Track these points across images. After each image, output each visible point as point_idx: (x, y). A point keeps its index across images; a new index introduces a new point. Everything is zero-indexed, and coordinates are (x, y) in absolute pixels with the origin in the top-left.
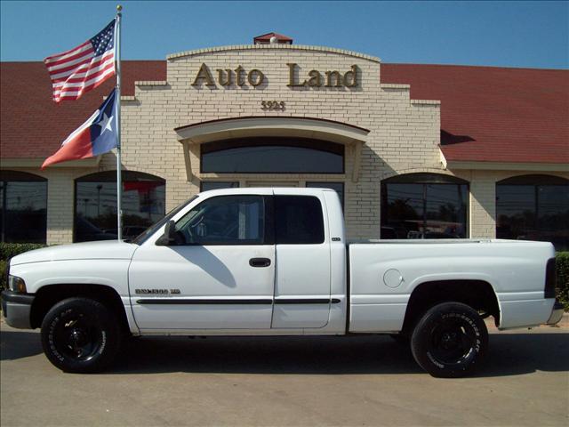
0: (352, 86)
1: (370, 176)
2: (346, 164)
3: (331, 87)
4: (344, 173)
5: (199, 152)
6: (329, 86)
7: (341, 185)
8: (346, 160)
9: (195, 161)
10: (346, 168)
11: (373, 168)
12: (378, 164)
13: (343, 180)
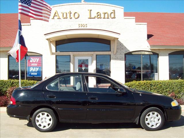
0: (113, 18)
1: (121, 52)
2: (111, 47)
3: (105, 18)
4: (110, 51)
5: (55, 44)
6: (104, 18)
7: (109, 56)
8: (111, 46)
9: (54, 48)
10: (111, 49)
11: (122, 49)
12: (124, 48)
13: (110, 54)
